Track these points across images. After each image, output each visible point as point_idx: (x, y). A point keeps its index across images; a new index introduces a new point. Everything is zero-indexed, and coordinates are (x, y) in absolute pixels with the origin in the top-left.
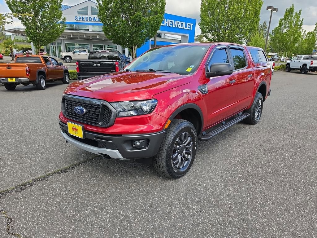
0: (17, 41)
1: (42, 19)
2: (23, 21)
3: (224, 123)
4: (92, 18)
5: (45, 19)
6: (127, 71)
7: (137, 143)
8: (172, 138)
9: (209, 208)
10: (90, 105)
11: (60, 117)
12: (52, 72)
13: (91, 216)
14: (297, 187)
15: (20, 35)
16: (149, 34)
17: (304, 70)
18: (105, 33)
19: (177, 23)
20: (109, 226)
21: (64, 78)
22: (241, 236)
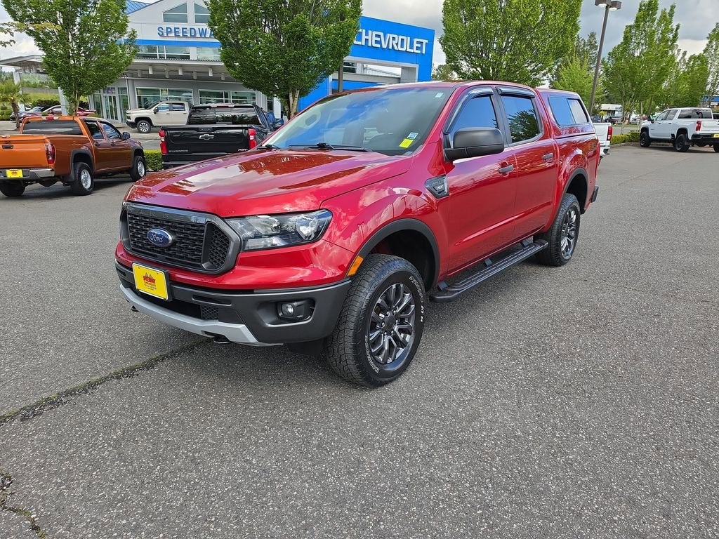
0: (28, 85)
1: (81, 34)
2: (38, 39)
3: (488, 262)
4: (197, 30)
5: (88, 35)
6: (269, 148)
7: (287, 307)
8: (367, 298)
9: (448, 448)
10: (182, 226)
11: (116, 254)
12: (106, 155)
13: (186, 470)
14: (647, 401)
15: (33, 71)
16: (326, 65)
17: (680, 142)
18: (226, 63)
19: (391, 39)
20: (226, 489)
21: (133, 168)
22: (515, 508)
